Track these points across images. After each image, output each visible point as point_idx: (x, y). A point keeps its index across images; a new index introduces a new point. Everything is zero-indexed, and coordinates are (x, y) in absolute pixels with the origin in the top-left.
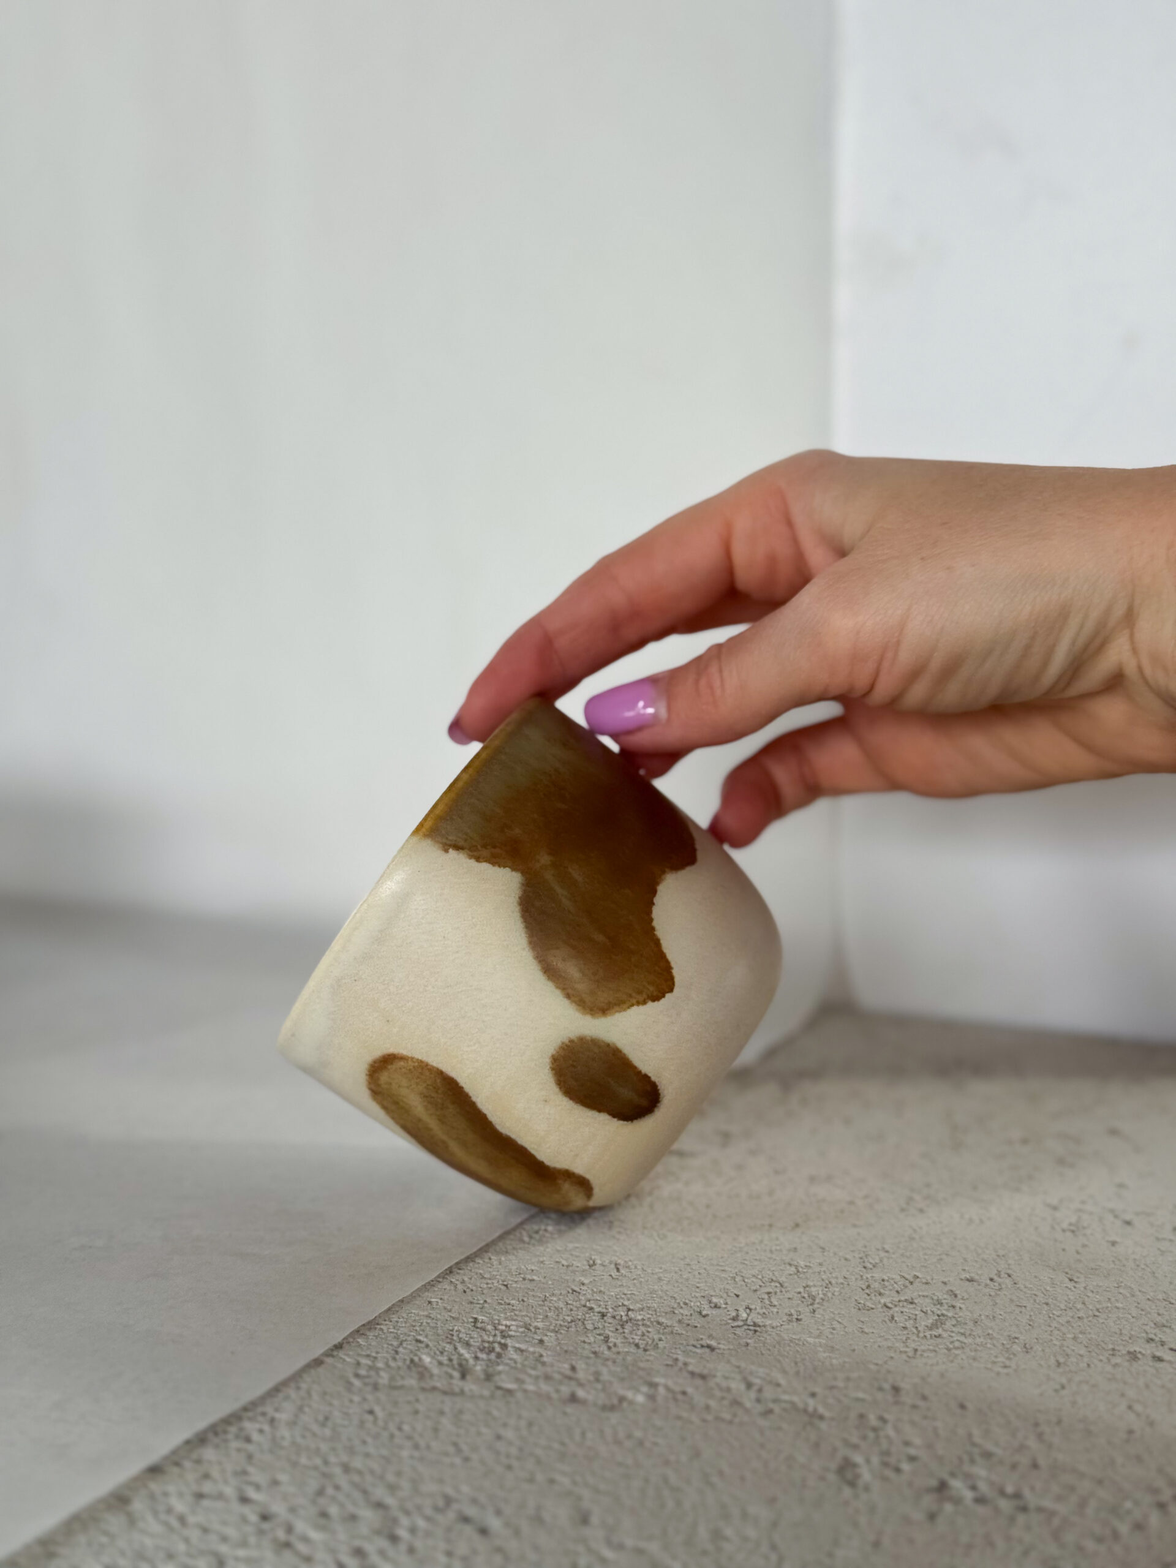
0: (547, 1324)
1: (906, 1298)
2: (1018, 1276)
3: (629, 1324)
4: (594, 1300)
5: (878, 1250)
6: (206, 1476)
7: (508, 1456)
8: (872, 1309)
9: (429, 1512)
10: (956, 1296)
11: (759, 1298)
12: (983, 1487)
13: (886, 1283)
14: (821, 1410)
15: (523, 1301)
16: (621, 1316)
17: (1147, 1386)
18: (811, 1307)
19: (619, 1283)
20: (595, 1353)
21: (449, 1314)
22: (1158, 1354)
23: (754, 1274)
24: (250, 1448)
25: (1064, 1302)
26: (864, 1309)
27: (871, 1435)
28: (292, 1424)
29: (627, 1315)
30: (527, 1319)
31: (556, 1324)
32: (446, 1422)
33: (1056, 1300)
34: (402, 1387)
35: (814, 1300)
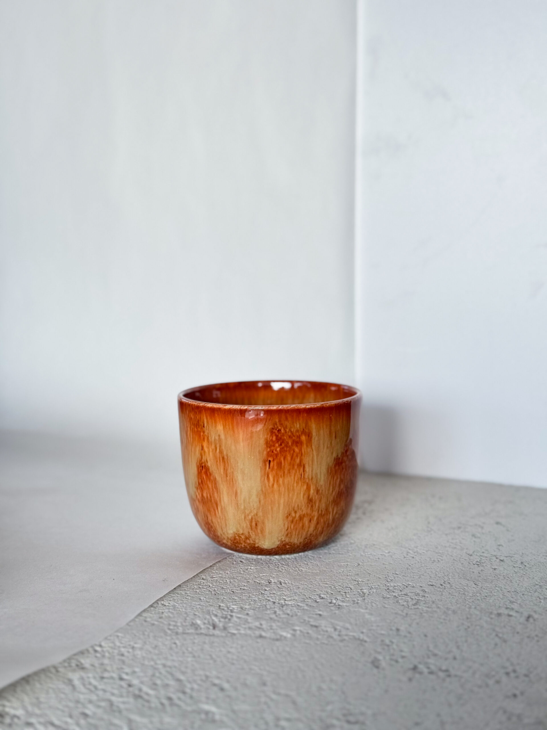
0: (251, 606)
1: (405, 593)
2: (453, 583)
3: (286, 606)
4: (270, 597)
5: (394, 574)
6: (106, 670)
7: (233, 659)
8: (389, 598)
9: (199, 682)
10: (426, 592)
11: (341, 594)
12: (433, 667)
13: (396, 587)
14: (366, 638)
15: (240, 598)
16: (282, 603)
17: (505, 627)
18: (363, 598)
19: (281, 589)
20: (271, 619)
21: (209, 603)
22: (511, 613)
23: (340, 585)
24: (123, 658)
25: (472, 593)
26: (386, 598)
27: (386, 648)
28: (141, 649)
29: (285, 603)
30: (241, 605)
31: (254, 607)
32: (207, 647)
33: (468, 592)
34: (188, 633)
35: (365, 595)
